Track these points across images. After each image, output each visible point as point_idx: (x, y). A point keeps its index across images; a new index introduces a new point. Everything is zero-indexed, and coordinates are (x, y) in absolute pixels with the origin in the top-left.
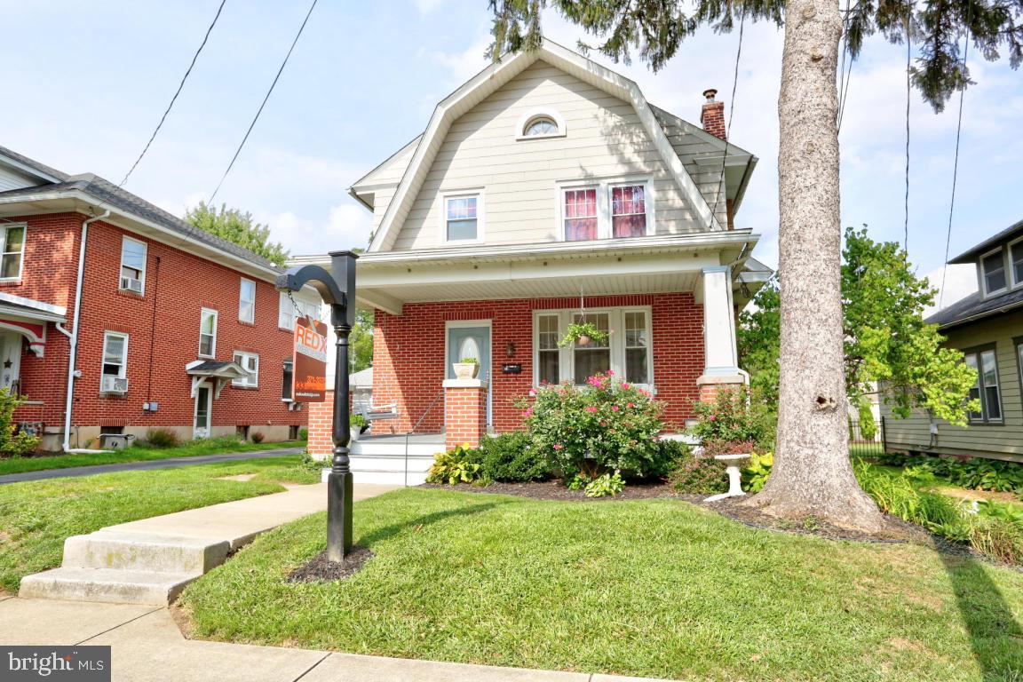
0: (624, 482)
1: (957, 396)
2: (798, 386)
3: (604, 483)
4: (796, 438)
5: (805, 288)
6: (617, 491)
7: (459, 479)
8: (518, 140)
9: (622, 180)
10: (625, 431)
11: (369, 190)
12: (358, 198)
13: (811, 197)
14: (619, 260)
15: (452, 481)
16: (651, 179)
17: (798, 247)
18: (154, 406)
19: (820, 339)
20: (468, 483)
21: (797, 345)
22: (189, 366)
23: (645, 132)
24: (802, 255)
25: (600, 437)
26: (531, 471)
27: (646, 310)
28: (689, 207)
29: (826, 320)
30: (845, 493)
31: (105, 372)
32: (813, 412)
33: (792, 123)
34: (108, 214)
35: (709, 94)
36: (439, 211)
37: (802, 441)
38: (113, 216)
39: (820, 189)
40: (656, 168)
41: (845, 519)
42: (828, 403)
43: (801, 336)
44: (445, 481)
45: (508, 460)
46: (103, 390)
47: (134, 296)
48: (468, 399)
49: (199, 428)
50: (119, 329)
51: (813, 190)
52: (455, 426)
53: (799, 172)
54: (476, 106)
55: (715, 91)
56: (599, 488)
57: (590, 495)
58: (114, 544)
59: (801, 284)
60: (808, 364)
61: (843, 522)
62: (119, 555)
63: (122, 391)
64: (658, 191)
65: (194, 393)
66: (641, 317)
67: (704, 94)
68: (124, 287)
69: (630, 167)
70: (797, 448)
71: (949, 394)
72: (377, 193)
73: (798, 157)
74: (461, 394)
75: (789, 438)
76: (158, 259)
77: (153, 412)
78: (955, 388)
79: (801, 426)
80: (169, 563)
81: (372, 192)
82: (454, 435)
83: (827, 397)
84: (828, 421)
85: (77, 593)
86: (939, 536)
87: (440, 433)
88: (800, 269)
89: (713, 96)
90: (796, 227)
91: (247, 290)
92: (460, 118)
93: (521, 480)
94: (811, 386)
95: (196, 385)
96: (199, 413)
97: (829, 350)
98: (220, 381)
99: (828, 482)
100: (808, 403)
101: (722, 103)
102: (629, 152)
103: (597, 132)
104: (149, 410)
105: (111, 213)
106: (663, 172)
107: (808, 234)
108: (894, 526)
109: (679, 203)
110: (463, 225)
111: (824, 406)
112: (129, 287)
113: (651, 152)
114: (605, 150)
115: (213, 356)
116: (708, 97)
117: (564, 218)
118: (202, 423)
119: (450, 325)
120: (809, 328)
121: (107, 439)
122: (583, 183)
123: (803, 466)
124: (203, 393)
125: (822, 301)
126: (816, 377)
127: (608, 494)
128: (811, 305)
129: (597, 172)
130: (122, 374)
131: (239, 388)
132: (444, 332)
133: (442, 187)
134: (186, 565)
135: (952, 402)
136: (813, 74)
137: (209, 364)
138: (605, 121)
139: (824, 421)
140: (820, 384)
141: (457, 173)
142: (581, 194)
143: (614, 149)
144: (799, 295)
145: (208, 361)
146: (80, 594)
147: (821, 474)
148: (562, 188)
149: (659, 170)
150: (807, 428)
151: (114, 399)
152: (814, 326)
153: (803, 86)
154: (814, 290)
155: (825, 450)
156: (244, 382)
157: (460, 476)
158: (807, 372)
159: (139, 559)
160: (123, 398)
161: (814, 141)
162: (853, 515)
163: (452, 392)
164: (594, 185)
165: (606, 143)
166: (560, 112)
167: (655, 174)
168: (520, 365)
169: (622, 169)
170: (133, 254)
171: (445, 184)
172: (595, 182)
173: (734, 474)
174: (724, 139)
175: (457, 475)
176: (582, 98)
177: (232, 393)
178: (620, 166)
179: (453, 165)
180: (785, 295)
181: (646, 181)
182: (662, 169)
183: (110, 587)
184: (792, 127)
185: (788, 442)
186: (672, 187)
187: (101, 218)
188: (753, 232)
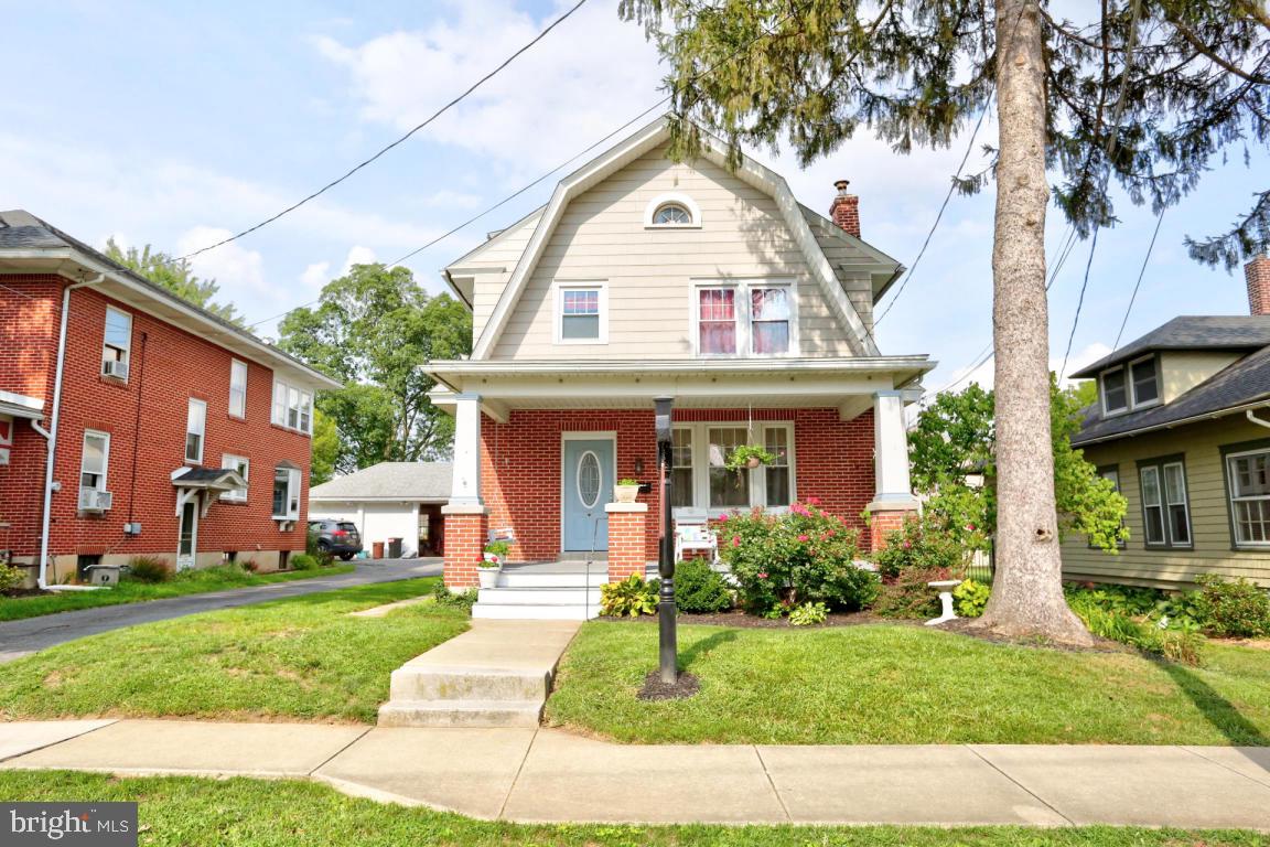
0: (829, 610)
1: (1113, 523)
2: (1019, 519)
3: (809, 612)
4: (1018, 565)
5: (1024, 432)
6: (823, 619)
7: (640, 611)
8: (647, 228)
9: (763, 281)
10: (831, 559)
11: (466, 273)
12: (451, 281)
13: (1027, 350)
14: (792, 379)
15: (633, 613)
16: (794, 283)
17: (1018, 394)
18: (137, 528)
19: (1037, 477)
20: (652, 615)
21: (1017, 483)
22: (175, 475)
23: (788, 231)
24: (1021, 402)
25: (808, 565)
26: (718, 601)
27: (789, 426)
28: (835, 315)
29: (1042, 461)
30: (1062, 613)
31: (83, 485)
32: (1033, 543)
33: (1009, 279)
34: (101, 278)
35: (841, 185)
36: (554, 303)
37: (1024, 568)
38: (108, 282)
39: (1035, 342)
40: (800, 271)
41: (1064, 635)
42: (1046, 534)
43: (1021, 474)
44: (626, 613)
45: (694, 590)
46: (81, 507)
47: (117, 384)
48: (633, 524)
49: (183, 556)
50: (101, 427)
51: (1029, 344)
52: (618, 554)
53: (1017, 326)
54: (596, 185)
55: (847, 183)
56: (806, 616)
57: (798, 623)
58: (447, 676)
59: (1020, 428)
60: (1027, 500)
61: (1063, 637)
62: (453, 687)
63: (102, 508)
64: (802, 296)
65: (179, 511)
66: (782, 432)
67: (836, 185)
68: (106, 372)
69: (771, 268)
70: (1019, 574)
71: (1106, 523)
72: (478, 278)
73: (1016, 312)
74: (626, 520)
75: (1011, 566)
76: (145, 335)
77: (135, 535)
78: (1110, 516)
79: (1023, 556)
80: (509, 692)
81: (472, 276)
82: (618, 564)
83: (1045, 529)
84: (1045, 551)
85: (441, 720)
86: (1140, 647)
87: (556, 561)
88: (1019, 414)
89: (845, 188)
90: (1015, 375)
91: (238, 374)
92: (579, 197)
93: (709, 611)
94: (1031, 520)
95: (182, 499)
96: (183, 536)
97: (1044, 487)
98: (208, 493)
99: (1048, 604)
100: (1029, 534)
101: (857, 198)
102: (770, 253)
103: (735, 225)
104: (130, 533)
105: (106, 278)
106: (807, 276)
107: (1026, 383)
108: (1105, 640)
109: (824, 312)
110: (581, 322)
111: (1042, 537)
112: (114, 373)
113: (795, 254)
114: (743, 247)
115: (200, 462)
116: (840, 188)
117: (699, 320)
118: (186, 549)
119: (567, 436)
120: (1028, 467)
121: (95, 571)
122: (720, 282)
123: (1025, 591)
124: (188, 508)
125: (1038, 444)
126: (1035, 510)
127: (816, 622)
128: (1029, 447)
129: (736, 272)
130: (102, 485)
131: (227, 503)
132: (559, 445)
133: (557, 275)
134: (526, 693)
135: (1108, 530)
136: (1027, 237)
137: (197, 473)
138: (743, 215)
139: (1041, 550)
140: (1039, 517)
141: (576, 261)
142: (717, 294)
143: (753, 248)
144: (1018, 438)
145: (195, 468)
146: (448, 721)
147: (1042, 598)
148: (697, 286)
149: (803, 274)
150: (1028, 557)
151: (93, 519)
152: (1032, 466)
153: (1018, 247)
154: (1031, 433)
155: (1043, 576)
156: (233, 495)
157: (641, 609)
158: (1027, 507)
159: (475, 689)
160: (104, 517)
161: (1030, 299)
162: (1071, 631)
163: (615, 517)
164: (732, 285)
165: (745, 239)
166: (695, 200)
167: (798, 277)
168: (649, 484)
169: (764, 270)
170: (118, 329)
171: (560, 273)
172: (734, 282)
173: (946, 599)
174: (859, 237)
175: (638, 607)
176: (719, 187)
177: (221, 509)
178: (760, 266)
179: (570, 251)
180: (1004, 437)
181: (789, 285)
182: (806, 272)
183: (477, 714)
184: (1009, 282)
185: (1011, 569)
186: (817, 293)
187: (91, 284)
188: (930, 359)
